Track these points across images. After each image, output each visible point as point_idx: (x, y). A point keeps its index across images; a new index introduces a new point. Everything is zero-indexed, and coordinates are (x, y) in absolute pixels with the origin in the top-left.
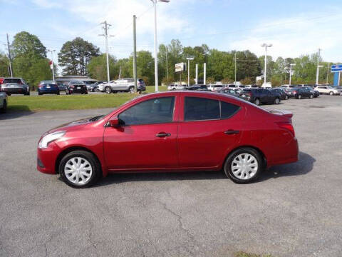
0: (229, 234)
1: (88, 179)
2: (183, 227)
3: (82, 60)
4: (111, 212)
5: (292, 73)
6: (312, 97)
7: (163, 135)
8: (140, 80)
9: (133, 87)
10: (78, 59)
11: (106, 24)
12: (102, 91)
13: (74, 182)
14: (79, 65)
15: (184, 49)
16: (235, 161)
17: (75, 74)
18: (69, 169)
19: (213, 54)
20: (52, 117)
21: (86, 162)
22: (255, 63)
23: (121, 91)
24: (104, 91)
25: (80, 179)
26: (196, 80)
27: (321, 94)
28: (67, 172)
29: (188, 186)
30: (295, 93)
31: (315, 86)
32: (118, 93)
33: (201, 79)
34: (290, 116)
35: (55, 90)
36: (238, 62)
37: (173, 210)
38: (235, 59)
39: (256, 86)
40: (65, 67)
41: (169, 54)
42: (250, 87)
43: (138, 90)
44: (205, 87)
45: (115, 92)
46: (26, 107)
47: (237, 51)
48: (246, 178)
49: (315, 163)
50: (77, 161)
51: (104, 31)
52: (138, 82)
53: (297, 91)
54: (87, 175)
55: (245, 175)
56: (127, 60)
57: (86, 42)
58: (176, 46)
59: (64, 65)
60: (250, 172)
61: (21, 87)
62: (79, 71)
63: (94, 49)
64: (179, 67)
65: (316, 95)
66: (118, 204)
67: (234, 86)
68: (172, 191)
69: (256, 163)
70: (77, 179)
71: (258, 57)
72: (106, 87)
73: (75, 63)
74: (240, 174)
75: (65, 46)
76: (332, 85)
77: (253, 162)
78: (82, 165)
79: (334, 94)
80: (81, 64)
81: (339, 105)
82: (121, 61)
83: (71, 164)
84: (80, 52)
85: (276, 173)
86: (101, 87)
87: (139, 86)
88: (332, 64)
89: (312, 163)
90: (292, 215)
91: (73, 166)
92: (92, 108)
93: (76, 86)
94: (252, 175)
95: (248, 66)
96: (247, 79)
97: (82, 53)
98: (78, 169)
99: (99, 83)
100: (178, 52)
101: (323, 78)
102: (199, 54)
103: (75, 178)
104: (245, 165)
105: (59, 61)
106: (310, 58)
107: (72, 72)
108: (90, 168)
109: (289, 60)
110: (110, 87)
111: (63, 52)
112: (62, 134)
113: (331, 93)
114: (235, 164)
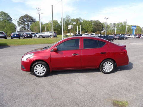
0: (108, 94)
1: (44, 73)
2: (88, 91)
3: (28, 24)
4: (57, 87)
5: (116, 29)
6: (125, 39)
7: (75, 54)
8: (55, 32)
9: (52, 35)
10: (26, 24)
11: (39, 9)
12: (38, 37)
13: (38, 75)
14: (27, 26)
15: (72, 20)
16: (104, 65)
17: (25, 30)
18: (36, 69)
19: (83, 22)
20: (18, 48)
21: (43, 66)
22: (101, 25)
23: (46, 37)
24: (39, 37)
25: (41, 74)
26: (77, 32)
27: (128, 38)
28: (35, 71)
29: (85, 75)
30: (118, 37)
31: (125, 35)
32: (45, 38)
33: (79, 32)
34: (125, 46)
35: (18, 37)
36: (94, 25)
37: (82, 85)
38: (93, 24)
39: (102, 35)
40: (20, 27)
41: (65, 21)
42: (99, 35)
43: (54, 37)
44: (81, 35)
45: (44, 37)
46: (6, 44)
47: (93, 20)
48: (109, 71)
49: (133, 65)
50: (39, 66)
51: (38, 11)
52: (54, 33)
53: (119, 37)
54: (43, 71)
55: (108, 70)
56: (47, 24)
57: (30, 16)
58: (68, 18)
59: (20, 26)
60: (110, 69)
61: (3, 35)
62: (27, 29)
63: (33, 19)
64: (70, 27)
65: (126, 38)
66: (58, 83)
67: (93, 35)
68: (79, 77)
69: (112, 65)
70: (39, 73)
71: (102, 23)
72: (40, 35)
73: (25, 25)
74: (106, 70)
75: (20, 18)
76: (132, 34)
77: (111, 65)
78: (41, 67)
79: (133, 38)
80: (28, 25)
81: (136, 42)
82: (45, 24)
83: (37, 67)
84: (27, 20)
85: (119, 69)
86: (38, 35)
87: (54, 35)
88: (131, 26)
89: (132, 65)
90: (130, 85)
91: (38, 68)
92: (35, 44)
93: (27, 35)
94: (111, 70)
95: (98, 26)
96: (98, 32)
97: (28, 21)
98: (40, 69)
99: (37, 34)
100: (69, 21)
101: (128, 31)
102: (78, 22)
103: (38, 73)
104: (108, 66)
105: (18, 24)
106: (123, 24)
107: (24, 29)
108: (45, 69)
109: (115, 24)
110: (42, 35)
111: (20, 21)
112: (33, 55)
113: (132, 38)
114: (104, 66)
